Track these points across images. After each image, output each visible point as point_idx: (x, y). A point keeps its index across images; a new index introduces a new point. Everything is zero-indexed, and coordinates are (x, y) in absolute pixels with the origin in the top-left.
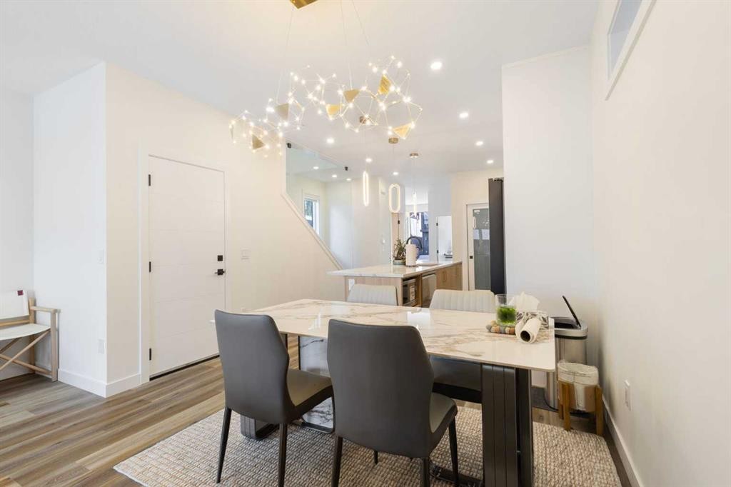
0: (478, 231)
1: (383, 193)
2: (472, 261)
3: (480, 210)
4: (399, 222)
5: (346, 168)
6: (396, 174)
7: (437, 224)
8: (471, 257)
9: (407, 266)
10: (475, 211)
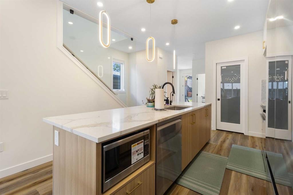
0: (222, 84)
1: (160, 58)
2: (219, 103)
3: (226, 66)
4: (173, 77)
5: (132, 39)
6: (168, 44)
7: (197, 79)
8: (219, 100)
9: (157, 110)
10: (223, 68)
